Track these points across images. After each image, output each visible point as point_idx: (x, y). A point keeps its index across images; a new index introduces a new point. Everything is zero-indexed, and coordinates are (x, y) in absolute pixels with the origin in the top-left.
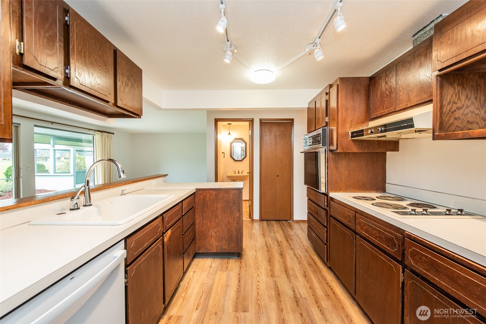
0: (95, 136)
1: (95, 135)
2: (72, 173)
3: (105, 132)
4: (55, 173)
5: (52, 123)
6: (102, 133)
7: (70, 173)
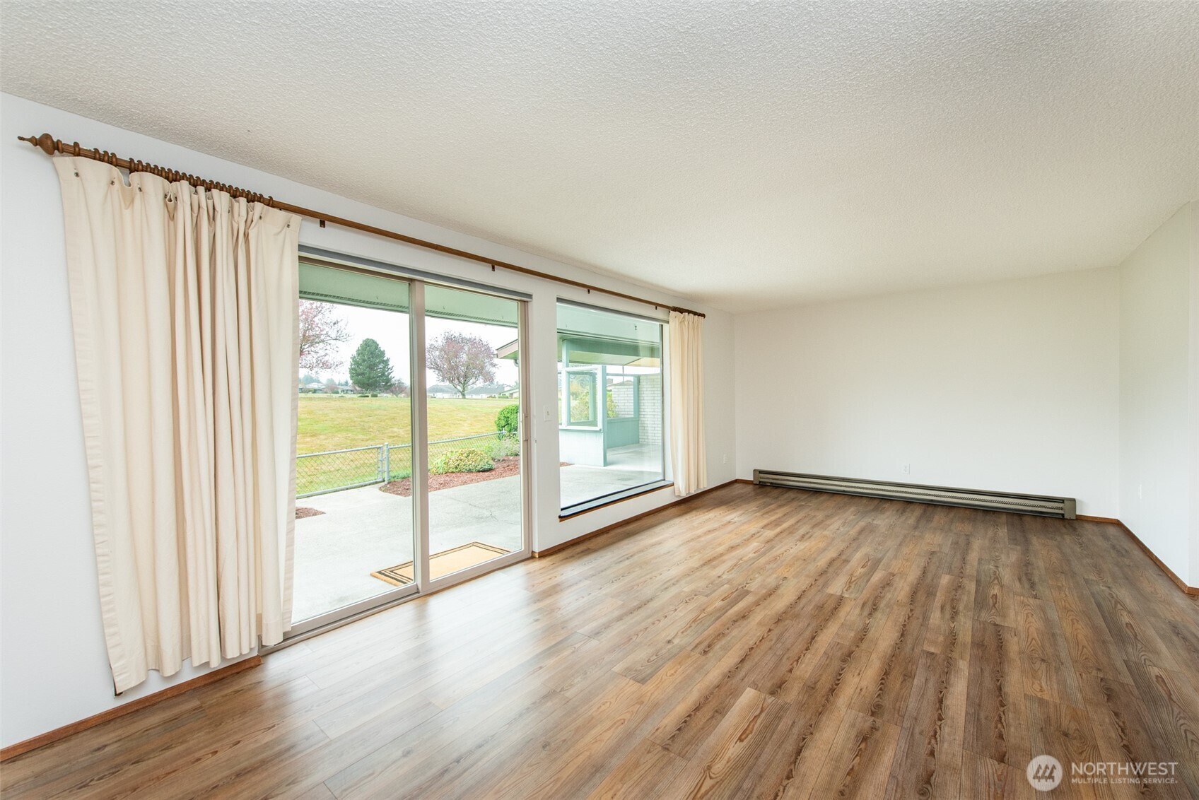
0: (666, 326)
1: (668, 322)
2: (600, 426)
3: (689, 312)
4: (570, 424)
5: (589, 288)
6: (682, 315)
7: (594, 423)
